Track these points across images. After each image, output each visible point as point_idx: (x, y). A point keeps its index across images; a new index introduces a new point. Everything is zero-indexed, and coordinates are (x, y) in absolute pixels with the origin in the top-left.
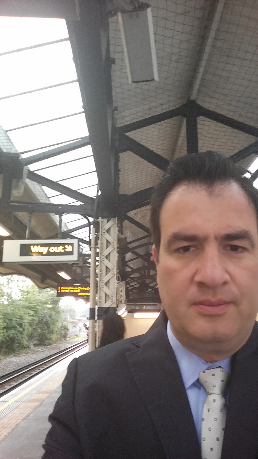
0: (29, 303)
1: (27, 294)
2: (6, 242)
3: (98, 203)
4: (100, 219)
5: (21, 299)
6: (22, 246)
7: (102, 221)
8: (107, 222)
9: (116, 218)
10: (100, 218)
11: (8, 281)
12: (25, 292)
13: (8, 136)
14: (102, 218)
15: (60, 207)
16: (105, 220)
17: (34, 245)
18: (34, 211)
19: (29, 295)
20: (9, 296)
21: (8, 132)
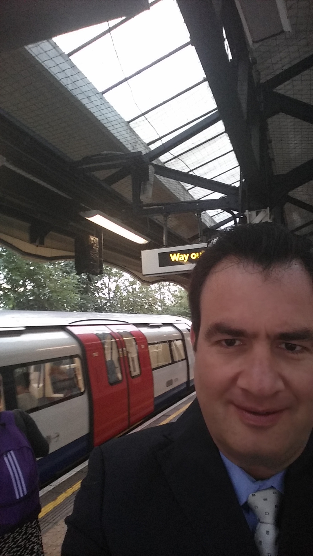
0: (185, 309)
1: (181, 299)
2: (143, 252)
3: (244, 192)
4: (247, 213)
5: (174, 305)
6: (160, 254)
7: (249, 215)
8: (257, 215)
9: (268, 208)
10: (247, 211)
11: (159, 286)
12: (179, 297)
13: (131, 129)
14: (249, 211)
15: (198, 204)
16: (254, 213)
17: (173, 253)
18: (169, 213)
19: (182, 299)
20: (162, 302)
21: (131, 123)
